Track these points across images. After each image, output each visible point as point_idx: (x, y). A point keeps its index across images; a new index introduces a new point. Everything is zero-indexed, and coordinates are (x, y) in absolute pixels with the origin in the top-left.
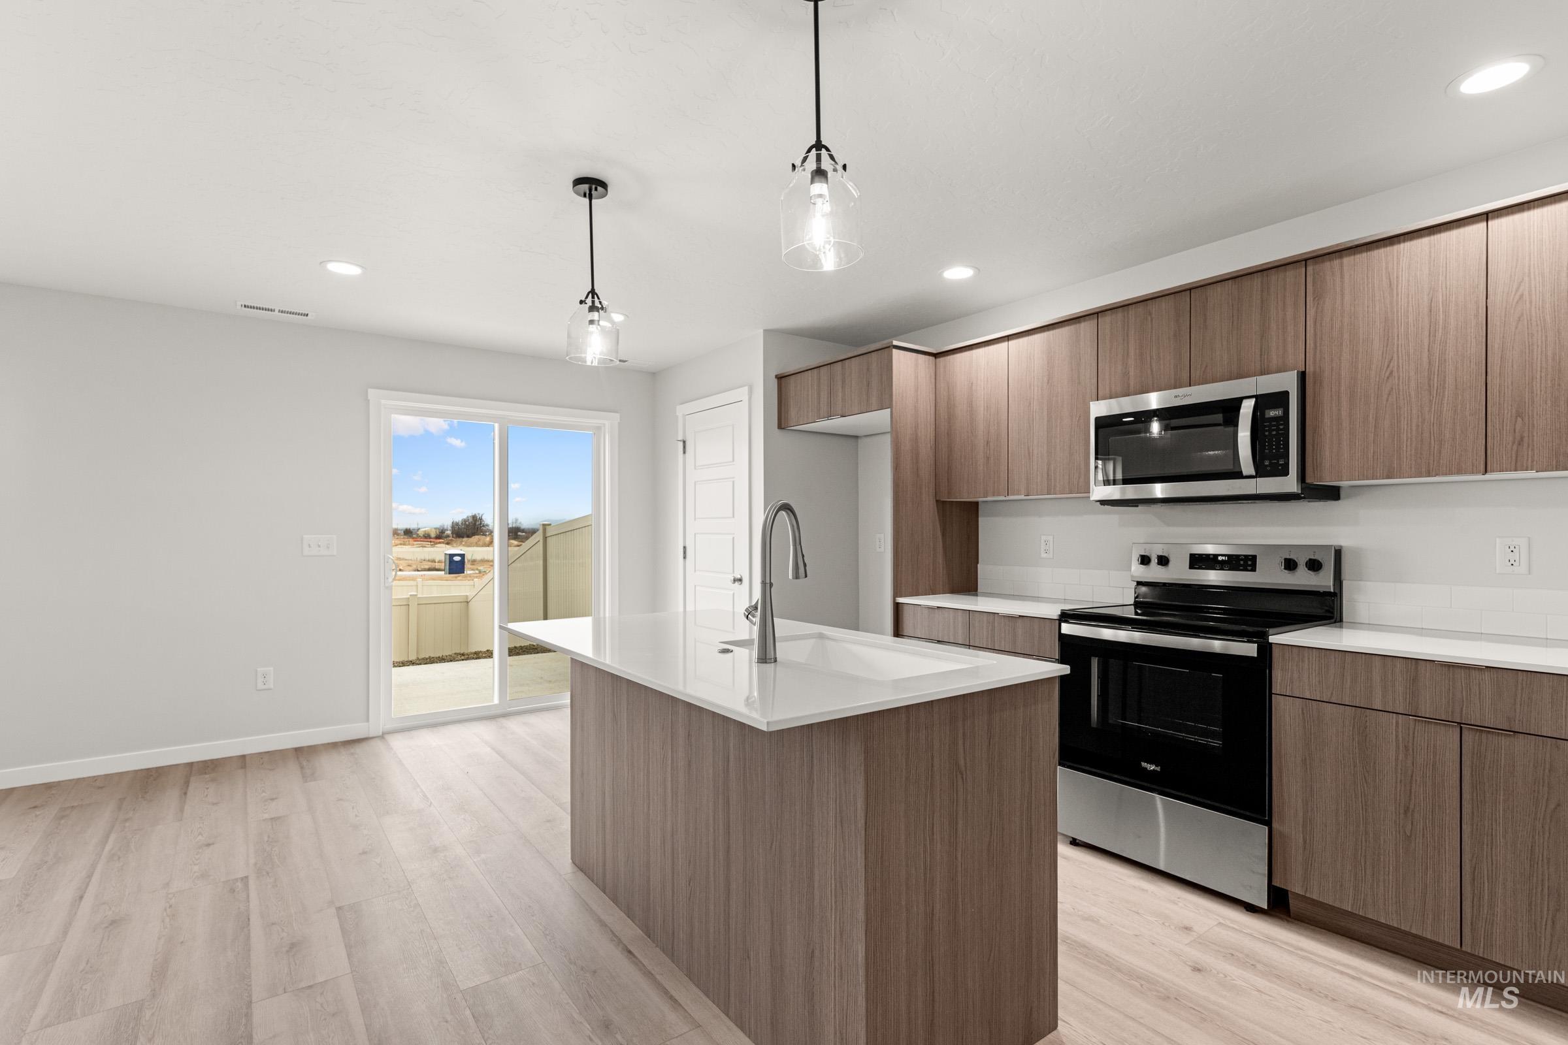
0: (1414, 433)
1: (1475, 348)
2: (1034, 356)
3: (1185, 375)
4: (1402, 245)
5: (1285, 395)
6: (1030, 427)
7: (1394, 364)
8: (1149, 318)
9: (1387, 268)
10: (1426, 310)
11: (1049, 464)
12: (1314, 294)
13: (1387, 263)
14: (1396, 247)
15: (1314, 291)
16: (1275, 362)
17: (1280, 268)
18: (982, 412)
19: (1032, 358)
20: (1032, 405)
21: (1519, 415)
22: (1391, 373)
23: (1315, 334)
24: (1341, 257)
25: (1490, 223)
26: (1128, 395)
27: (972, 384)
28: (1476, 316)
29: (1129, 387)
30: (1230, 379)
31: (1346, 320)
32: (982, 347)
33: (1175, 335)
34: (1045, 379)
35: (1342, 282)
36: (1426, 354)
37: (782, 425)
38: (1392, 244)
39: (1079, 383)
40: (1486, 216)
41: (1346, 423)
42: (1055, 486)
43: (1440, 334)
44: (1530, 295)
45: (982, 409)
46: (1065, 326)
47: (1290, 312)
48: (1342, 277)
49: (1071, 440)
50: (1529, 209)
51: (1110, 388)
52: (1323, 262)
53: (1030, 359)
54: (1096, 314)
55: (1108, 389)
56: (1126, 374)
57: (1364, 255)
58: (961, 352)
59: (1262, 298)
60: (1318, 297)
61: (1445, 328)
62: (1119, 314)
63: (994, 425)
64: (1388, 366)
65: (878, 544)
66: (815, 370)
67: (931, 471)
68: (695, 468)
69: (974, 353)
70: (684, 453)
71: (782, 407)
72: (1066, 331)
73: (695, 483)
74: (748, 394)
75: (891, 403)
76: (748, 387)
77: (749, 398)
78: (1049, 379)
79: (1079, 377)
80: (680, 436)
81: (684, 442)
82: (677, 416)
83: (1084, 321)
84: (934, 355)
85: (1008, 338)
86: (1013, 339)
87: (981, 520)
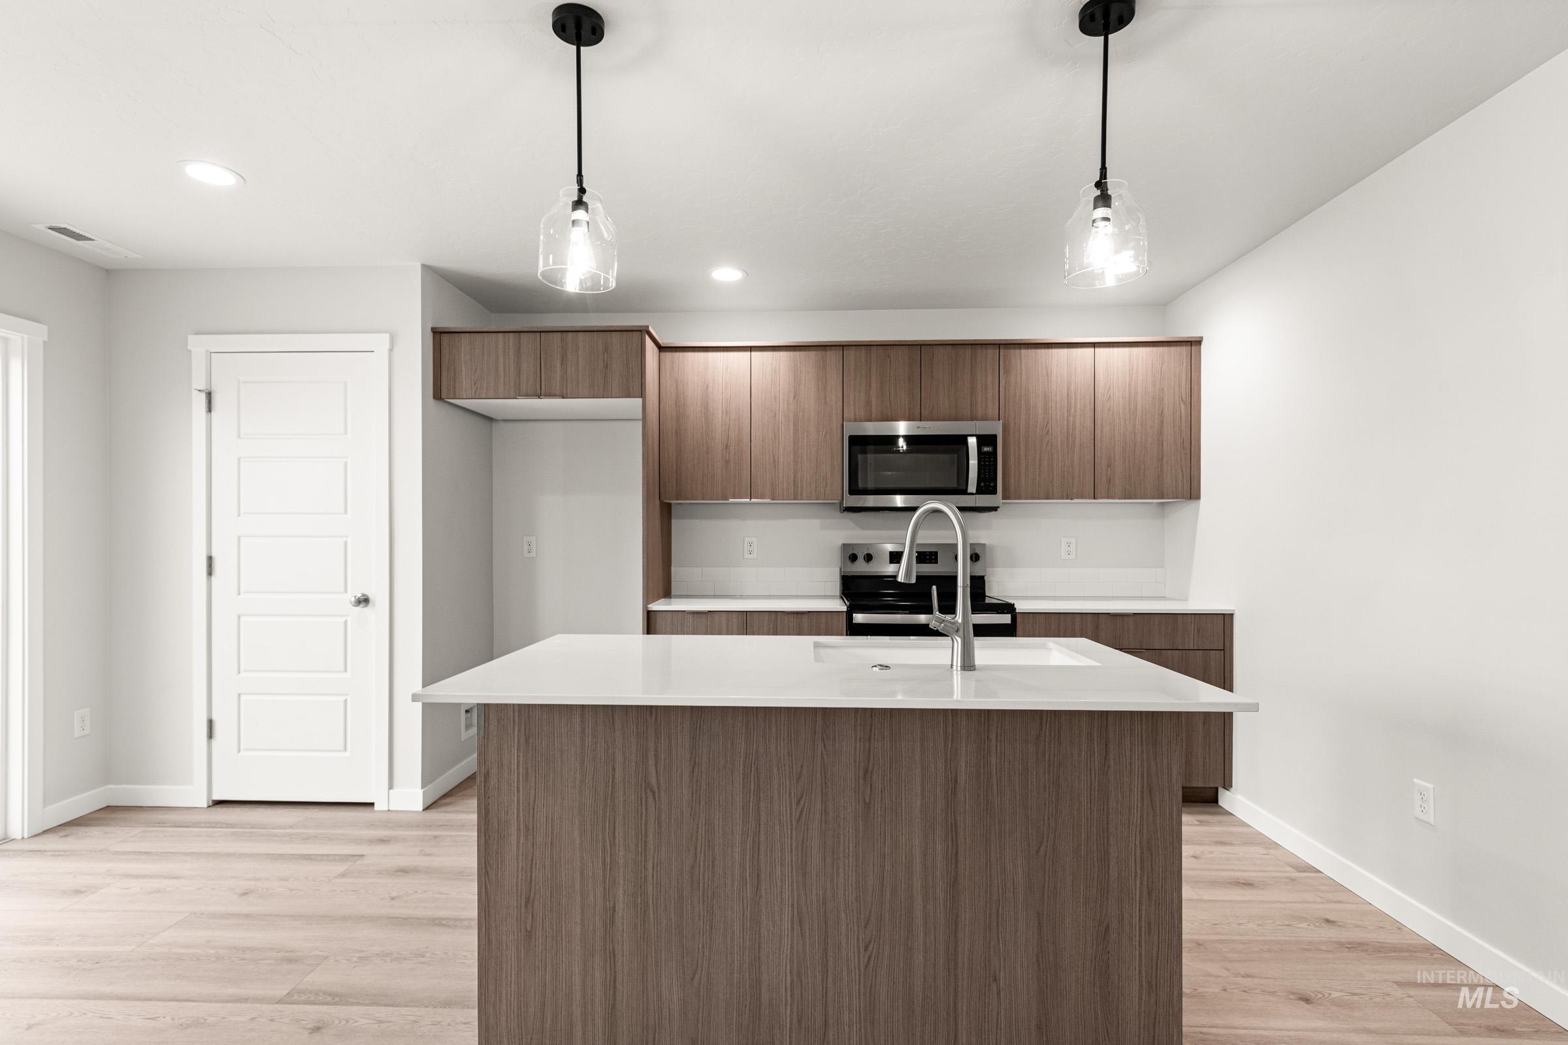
0: (1060, 471)
1: (1089, 423)
2: (779, 371)
3: (917, 412)
4: (1054, 350)
5: (994, 437)
6: (775, 436)
7: (1049, 425)
8: (888, 360)
9: (1046, 362)
10: (1066, 394)
11: (795, 472)
12: (1004, 368)
13: (1046, 359)
14: (1050, 350)
15: (1005, 366)
16: (980, 412)
17: (984, 346)
18: (720, 416)
19: (777, 372)
20: (777, 416)
21: (1109, 466)
22: (1048, 431)
23: (1005, 398)
24: (1020, 348)
25: (1096, 349)
26: (871, 421)
27: (707, 386)
28: (1090, 403)
29: (871, 414)
30: (950, 420)
31: (1023, 391)
32: (720, 351)
33: (909, 378)
34: (792, 395)
35: (1021, 365)
36: (1065, 423)
37: (438, 395)
38: (1048, 348)
39: (826, 403)
40: (1094, 345)
41: (1023, 461)
42: (802, 492)
43: (1073, 410)
44: (1113, 395)
45: (720, 412)
46: (811, 350)
47: (989, 379)
48: (1021, 362)
49: (817, 453)
50: (1113, 347)
51: (855, 412)
52: (1010, 348)
53: (775, 373)
54: (842, 347)
55: (852, 412)
56: (868, 403)
57: (1033, 350)
58: (694, 351)
59: (971, 364)
60: (1007, 372)
61: (1075, 408)
62: (863, 351)
63: (735, 429)
64: (1046, 427)
65: (526, 547)
66: (511, 334)
67: (657, 468)
68: (239, 436)
69: (711, 355)
70: (209, 410)
71: (444, 373)
72: (812, 354)
73: (239, 460)
74: (387, 346)
75: (642, 394)
76: (387, 335)
77: (391, 350)
78: (796, 395)
79: (825, 399)
80: (199, 382)
81: (209, 395)
82: (190, 351)
83: (831, 350)
84: (662, 348)
85: (751, 349)
86: (756, 351)
87: (675, 523)
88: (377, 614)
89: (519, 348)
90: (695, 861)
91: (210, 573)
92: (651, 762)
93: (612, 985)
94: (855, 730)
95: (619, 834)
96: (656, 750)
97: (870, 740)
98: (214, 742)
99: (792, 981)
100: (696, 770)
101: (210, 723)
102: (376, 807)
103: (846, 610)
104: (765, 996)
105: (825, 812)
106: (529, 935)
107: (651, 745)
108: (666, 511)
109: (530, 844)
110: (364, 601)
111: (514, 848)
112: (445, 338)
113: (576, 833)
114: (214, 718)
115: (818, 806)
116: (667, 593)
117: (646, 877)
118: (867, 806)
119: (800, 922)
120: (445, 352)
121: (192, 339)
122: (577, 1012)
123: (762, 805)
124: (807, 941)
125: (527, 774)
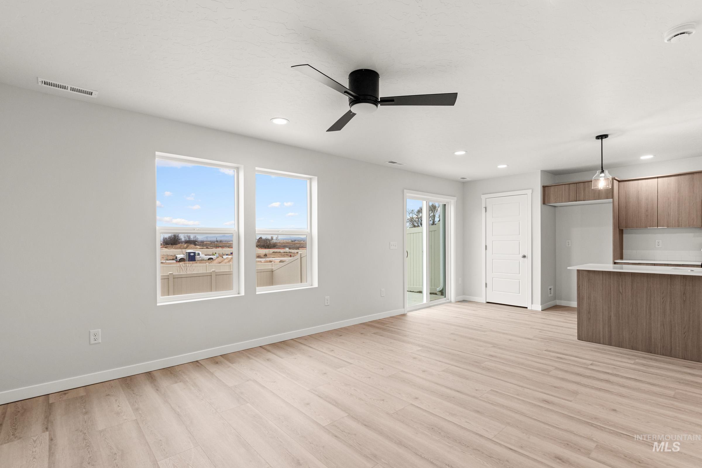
6: (669, 206)
11: (679, 217)
18: (644, 201)
19: (670, 184)
20: (670, 199)
27: (639, 191)
32: (644, 179)
34: (677, 191)
37: (544, 203)
39: (694, 193)
42: (681, 225)
45: (644, 199)
46: (686, 175)
49: (689, 210)
58: (633, 181)
63: (650, 205)
65: (567, 244)
66: (567, 185)
67: (618, 219)
68: (493, 217)
69: (640, 181)
70: (486, 212)
71: (546, 197)
72: (687, 177)
73: (493, 223)
74: (531, 192)
75: (612, 197)
76: (531, 190)
77: (532, 193)
78: (679, 191)
79: (693, 191)
80: (484, 206)
81: (486, 208)
82: (481, 199)
83: (696, 174)
84: (619, 181)
85: (658, 178)
86: (659, 178)
87: (624, 235)
88: (528, 260)
89: (569, 188)
90: (633, 308)
91: (486, 249)
92: (621, 287)
93: (610, 332)
94: (681, 283)
95: (612, 301)
96: (622, 284)
97: (685, 286)
98: (487, 289)
99: (661, 338)
100: (633, 289)
101: (486, 284)
102: (528, 308)
103: (701, 264)
104: (653, 340)
105: (671, 301)
106: (589, 319)
107: (621, 283)
108: (621, 232)
109: (589, 301)
110: (524, 257)
111: (586, 301)
112: (546, 188)
113: (601, 300)
114: (487, 283)
115: (669, 300)
116: (622, 258)
117: (619, 311)
118: (684, 301)
119: (663, 325)
120: (546, 193)
121: (482, 196)
122: (601, 336)
123: (652, 298)
124: (666, 329)
125: (589, 287)
